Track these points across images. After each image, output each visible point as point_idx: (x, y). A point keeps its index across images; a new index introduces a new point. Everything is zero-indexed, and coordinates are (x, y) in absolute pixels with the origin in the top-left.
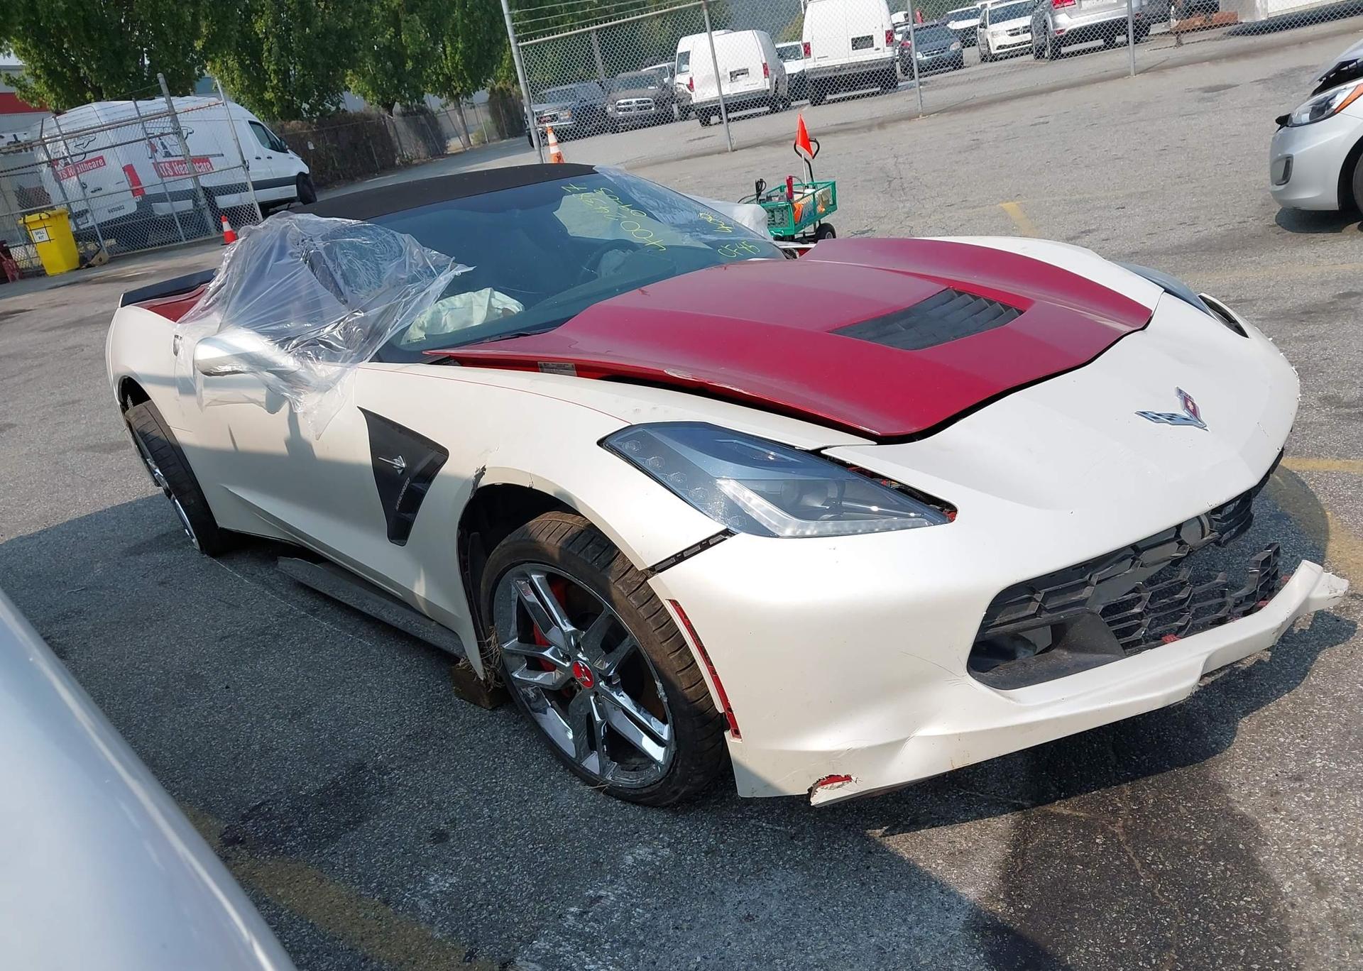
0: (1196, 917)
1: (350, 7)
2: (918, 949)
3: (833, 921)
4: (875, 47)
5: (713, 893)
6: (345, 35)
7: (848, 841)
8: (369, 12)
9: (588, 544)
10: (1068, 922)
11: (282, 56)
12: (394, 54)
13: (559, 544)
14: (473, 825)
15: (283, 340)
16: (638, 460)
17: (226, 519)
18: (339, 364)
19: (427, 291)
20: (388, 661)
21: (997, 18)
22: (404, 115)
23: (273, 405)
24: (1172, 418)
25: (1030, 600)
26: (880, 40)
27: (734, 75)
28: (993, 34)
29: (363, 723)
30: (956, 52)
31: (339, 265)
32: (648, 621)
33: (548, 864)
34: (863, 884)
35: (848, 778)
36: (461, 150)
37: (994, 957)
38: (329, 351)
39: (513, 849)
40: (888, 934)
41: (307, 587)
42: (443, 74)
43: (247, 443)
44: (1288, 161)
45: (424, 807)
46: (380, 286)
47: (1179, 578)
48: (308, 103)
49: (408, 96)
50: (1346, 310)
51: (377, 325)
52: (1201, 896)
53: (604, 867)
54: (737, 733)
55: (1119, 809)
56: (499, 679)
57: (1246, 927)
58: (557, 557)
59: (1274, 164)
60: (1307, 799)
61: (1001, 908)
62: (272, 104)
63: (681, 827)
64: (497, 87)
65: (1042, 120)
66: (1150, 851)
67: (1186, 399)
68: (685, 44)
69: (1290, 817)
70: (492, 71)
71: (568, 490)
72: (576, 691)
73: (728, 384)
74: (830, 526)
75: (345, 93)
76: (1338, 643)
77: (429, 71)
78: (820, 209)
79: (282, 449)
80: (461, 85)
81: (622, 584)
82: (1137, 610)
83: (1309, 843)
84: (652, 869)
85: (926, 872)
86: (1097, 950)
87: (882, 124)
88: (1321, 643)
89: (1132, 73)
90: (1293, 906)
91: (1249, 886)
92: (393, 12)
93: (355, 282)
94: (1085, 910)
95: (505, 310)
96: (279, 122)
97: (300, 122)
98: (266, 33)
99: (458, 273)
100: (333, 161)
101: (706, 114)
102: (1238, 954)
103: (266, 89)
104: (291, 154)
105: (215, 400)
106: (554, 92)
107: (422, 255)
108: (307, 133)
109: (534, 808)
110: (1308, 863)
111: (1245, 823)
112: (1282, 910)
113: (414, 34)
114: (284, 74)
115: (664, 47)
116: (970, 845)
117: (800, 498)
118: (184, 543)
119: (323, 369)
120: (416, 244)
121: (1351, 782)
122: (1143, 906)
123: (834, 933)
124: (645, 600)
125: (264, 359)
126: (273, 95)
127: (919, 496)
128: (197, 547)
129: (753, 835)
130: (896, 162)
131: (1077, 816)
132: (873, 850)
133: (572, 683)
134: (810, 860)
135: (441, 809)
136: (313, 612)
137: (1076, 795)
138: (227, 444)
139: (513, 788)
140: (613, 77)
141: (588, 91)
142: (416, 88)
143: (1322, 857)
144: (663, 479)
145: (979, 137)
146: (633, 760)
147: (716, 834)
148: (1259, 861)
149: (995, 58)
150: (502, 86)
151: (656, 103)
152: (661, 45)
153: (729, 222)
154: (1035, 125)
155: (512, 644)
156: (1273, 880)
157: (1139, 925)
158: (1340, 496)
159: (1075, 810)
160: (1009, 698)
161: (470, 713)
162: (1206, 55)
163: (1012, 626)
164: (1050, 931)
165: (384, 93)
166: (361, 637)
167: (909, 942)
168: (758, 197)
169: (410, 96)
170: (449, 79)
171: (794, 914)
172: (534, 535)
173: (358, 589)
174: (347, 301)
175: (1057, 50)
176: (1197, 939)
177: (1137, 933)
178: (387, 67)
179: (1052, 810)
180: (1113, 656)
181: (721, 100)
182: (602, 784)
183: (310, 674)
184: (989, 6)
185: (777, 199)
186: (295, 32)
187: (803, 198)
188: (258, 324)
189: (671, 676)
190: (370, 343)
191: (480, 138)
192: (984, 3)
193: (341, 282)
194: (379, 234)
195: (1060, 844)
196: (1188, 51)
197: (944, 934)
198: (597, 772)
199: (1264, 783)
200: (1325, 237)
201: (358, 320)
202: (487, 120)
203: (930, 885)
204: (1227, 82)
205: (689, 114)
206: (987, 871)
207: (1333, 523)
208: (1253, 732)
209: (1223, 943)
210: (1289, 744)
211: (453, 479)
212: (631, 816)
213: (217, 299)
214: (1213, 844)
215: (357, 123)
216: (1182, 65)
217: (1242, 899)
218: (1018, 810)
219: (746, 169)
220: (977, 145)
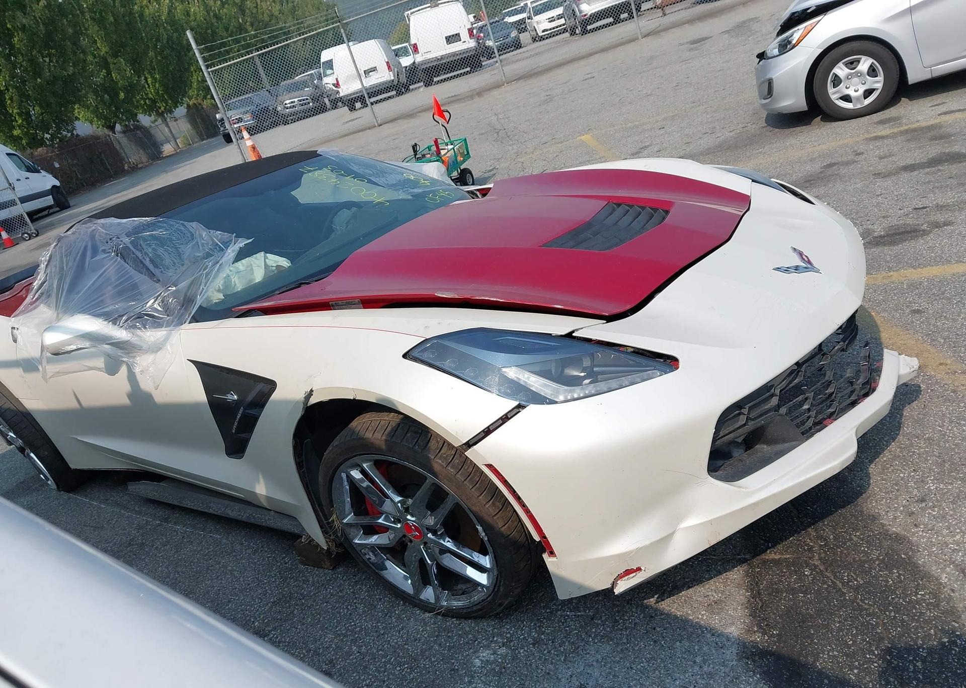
0: (893, 614)
1: (70, 59)
2: (711, 682)
3: (644, 674)
4: (463, 40)
5: (548, 674)
6: (69, 81)
7: (633, 612)
8: (85, 61)
9: (407, 433)
10: (808, 637)
11: (22, 102)
12: (110, 89)
13: (384, 438)
14: (348, 661)
15: (113, 318)
16: (438, 364)
17: (77, 461)
18: (163, 329)
19: (220, 262)
20: (238, 547)
21: (538, 12)
22: (124, 132)
23: (112, 368)
24: (797, 268)
25: (739, 414)
26: (465, 35)
27: (367, 72)
28: (538, 23)
29: (234, 599)
30: (516, 37)
31: (146, 253)
32: (465, 482)
33: (416, 680)
34: (655, 642)
35: (639, 569)
36: (173, 153)
37: (767, 675)
38: (154, 322)
39: (386, 673)
40: (687, 676)
41: (158, 501)
42: (149, 99)
43: (90, 401)
44: (770, 82)
45: (304, 655)
46: (183, 265)
47: (826, 378)
48: (49, 134)
49: (124, 118)
50: (833, 175)
51: (188, 294)
52: (890, 597)
53: (461, 673)
54: (552, 553)
55: (812, 547)
56: (339, 545)
57: (928, 613)
58: (384, 447)
59: (760, 85)
60: (934, 513)
61: (759, 637)
62: (21, 139)
63: (508, 629)
64: (191, 103)
65: (589, 76)
66: (844, 573)
67: (801, 254)
68: (326, 55)
69: (927, 529)
70: (186, 93)
71: (389, 396)
72: (407, 544)
73: (486, 296)
74: (591, 389)
75: (76, 122)
76: (913, 401)
77: (138, 98)
78: (460, 159)
79: (126, 401)
80: (164, 105)
81: (440, 458)
82: (806, 407)
83: (947, 544)
84: (497, 666)
85: (696, 623)
86: (836, 653)
87: (480, 93)
88: (902, 403)
89: (640, 37)
90: (953, 591)
91: (919, 584)
92: (103, 58)
93: (162, 265)
94: (816, 625)
95: (278, 266)
96: (29, 151)
97: (45, 148)
98: (5, 85)
99: (242, 245)
100: (76, 174)
101: (351, 102)
102: (930, 634)
103: (13, 128)
104: (43, 173)
105: (58, 372)
106: (236, 101)
107: (210, 236)
108: (51, 157)
109: (391, 638)
110: (951, 558)
111: (899, 539)
112: (947, 596)
113: (121, 73)
114: (26, 115)
115: (308, 60)
116: (720, 595)
117: (562, 371)
118: (41, 486)
119: (151, 335)
120: (203, 229)
121: (958, 496)
122: (854, 614)
123: (648, 683)
124: (460, 467)
125: (103, 335)
126: (19, 131)
127: (648, 354)
128: (54, 486)
129: (563, 623)
130: (498, 119)
131: (786, 558)
132: (653, 615)
133: (404, 539)
134: (611, 632)
135: (318, 654)
136: (166, 520)
137: (780, 544)
138: (74, 404)
139: (370, 626)
140: (277, 85)
141: (260, 98)
142: (130, 111)
143: (959, 552)
144: (461, 375)
145: (550, 94)
146: (459, 587)
147: (535, 628)
148: (919, 564)
149: (542, 39)
150: (195, 102)
151: (312, 99)
152: (305, 58)
153: (426, 178)
154: (586, 79)
155: (349, 518)
156: (933, 576)
157: (856, 628)
158: (876, 300)
159: (783, 554)
160: (740, 487)
161: (316, 575)
162: (684, 19)
163: (732, 435)
164: (798, 647)
165: (105, 118)
166: (210, 532)
167: (704, 678)
168: (415, 156)
169: (127, 118)
170: (154, 102)
171: (614, 676)
172: (362, 433)
173: (202, 496)
174: (159, 280)
175: (585, 29)
176: (899, 629)
177: (857, 635)
178: (105, 99)
179: (767, 558)
180: (797, 442)
181: (364, 92)
182: (439, 609)
183: (179, 569)
184: (529, 5)
185: (429, 156)
186: (29, 83)
187: (448, 151)
188: (92, 308)
189: (489, 519)
190: (186, 309)
191: (186, 142)
192: (525, 2)
193: (151, 267)
194: (173, 225)
195: (781, 581)
196: (670, 19)
197: (726, 666)
198: (432, 601)
199: (902, 508)
200: (801, 129)
201: (171, 293)
202: (188, 128)
203: (703, 632)
204: (705, 36)
205: (338, 104)
206: (740, 612)
207: (879, 320)
208: (880, 473)
209: (917, 628)
210: (907, 477)
211: (285, 403)
212: (467, 629)
213: (42, 294)
214: (884, 559)
215: (90, 143)
216: (671, 28)
217: (918, 594)
218: (744, 563)
219: (393, 138)
220: (550, 99)
